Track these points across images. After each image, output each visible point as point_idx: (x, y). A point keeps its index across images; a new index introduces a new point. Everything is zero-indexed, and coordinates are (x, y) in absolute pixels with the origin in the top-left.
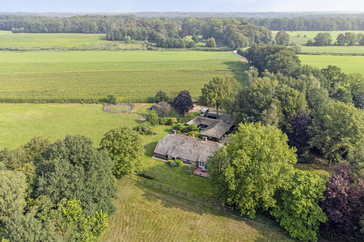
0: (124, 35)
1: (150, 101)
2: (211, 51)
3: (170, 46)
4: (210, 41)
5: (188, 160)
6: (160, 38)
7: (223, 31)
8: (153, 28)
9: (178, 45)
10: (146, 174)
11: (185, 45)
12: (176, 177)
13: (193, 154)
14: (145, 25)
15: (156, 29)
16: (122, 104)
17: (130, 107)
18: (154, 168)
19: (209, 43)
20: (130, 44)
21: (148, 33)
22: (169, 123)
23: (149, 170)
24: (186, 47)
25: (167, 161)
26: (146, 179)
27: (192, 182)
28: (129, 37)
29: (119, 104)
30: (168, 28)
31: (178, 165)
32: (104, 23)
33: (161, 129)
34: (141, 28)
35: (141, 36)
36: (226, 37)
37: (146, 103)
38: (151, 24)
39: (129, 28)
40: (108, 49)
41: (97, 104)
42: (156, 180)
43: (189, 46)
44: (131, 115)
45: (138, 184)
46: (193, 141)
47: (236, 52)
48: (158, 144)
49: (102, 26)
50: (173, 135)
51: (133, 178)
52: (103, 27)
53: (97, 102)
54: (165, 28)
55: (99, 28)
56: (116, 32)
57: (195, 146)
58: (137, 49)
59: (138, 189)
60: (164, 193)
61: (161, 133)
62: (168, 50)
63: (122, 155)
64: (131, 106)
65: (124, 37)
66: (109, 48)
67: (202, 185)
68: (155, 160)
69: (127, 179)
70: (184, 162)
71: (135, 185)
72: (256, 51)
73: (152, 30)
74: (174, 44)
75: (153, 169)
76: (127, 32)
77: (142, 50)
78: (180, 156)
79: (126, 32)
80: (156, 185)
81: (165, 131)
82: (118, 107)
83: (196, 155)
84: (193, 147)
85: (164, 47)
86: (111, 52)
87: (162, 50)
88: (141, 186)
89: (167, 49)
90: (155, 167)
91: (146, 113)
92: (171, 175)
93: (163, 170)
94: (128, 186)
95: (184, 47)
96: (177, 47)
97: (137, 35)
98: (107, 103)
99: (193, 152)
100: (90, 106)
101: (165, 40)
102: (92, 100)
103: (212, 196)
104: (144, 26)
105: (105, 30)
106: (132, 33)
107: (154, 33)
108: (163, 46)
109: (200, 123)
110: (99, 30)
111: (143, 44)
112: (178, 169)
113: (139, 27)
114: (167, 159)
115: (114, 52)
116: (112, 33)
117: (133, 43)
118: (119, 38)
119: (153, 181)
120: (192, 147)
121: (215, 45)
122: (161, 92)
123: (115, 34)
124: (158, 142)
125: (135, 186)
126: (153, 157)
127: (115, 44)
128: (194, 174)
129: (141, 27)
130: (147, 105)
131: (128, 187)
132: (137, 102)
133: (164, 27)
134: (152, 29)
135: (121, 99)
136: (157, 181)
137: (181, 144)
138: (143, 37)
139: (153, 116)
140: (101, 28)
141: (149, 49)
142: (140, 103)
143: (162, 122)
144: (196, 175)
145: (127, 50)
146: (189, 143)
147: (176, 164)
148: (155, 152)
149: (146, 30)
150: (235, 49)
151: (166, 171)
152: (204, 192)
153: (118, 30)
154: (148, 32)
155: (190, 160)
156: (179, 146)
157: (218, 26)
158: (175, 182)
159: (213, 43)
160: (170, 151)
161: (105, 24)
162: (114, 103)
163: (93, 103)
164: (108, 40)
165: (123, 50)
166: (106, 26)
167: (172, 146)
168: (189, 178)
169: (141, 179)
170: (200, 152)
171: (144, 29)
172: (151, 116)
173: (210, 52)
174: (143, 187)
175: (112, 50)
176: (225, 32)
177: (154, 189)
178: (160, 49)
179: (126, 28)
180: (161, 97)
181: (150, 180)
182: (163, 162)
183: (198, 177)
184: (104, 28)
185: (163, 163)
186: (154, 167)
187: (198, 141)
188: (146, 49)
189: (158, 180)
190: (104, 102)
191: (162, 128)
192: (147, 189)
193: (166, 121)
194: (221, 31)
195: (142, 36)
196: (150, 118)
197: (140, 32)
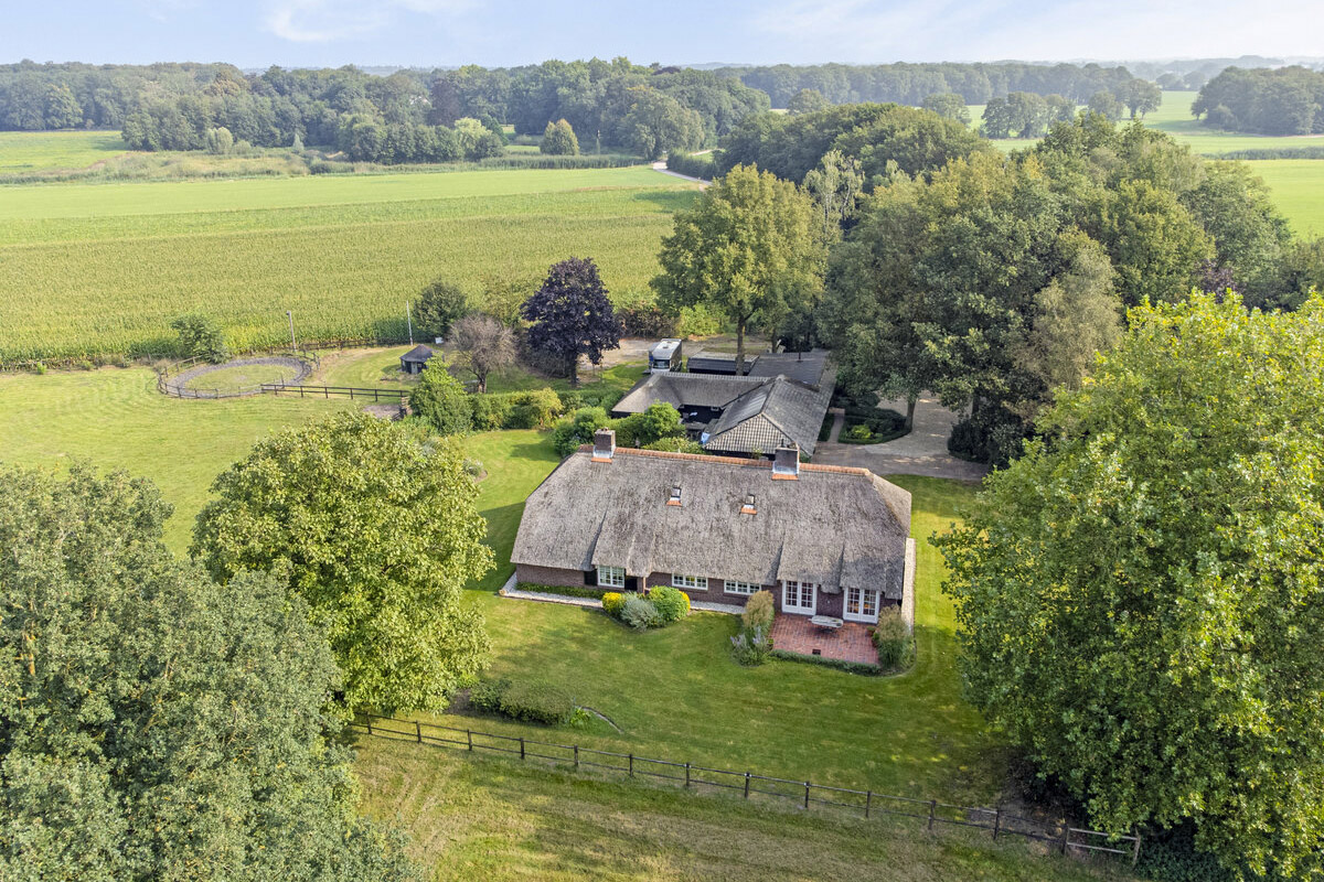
0: (200, 127)
1: (389, 335)
2: (568, 167)
3: (401, 155)
4: (557, 133)
5: (716, 583)
6: (356, 126)
7: (597, 99)
8: (321, 98)
9: (435, 150)
10: (510, 699)
11: (460, 151)
12: (685, 688)
13: (739, 547)
14: (287, 87)
15: (331, 101)
16: (252, 359)
17: (296, 371)
18: (538, 653)
19: (554, 139)
20: (234, 160)
21: (303, 118)
22: (520, 419)
23: (512, 666)
24: (466, 156)
25: (600, 604)
26: (513, 729)
27: (792, 705)
28: (224, 130)
29: (239, 359)
30: (378, 96)
31: (668, 615)
32: (107, 87)
33: (491, 448)
34: (268, 99)
35: (273, 129)
36: (613, 120)
37: (372, 346)
38: (310, 85)
39: (219, 100)
40: (138, 176)
41: (122, 366)
42: (581, 723)
43: (478, 154)
44: (312, 402)
45: (479, 766)
46: (723, 476)
47: (661, 165)
48: (526, 514)
49: (97, 98)
50: (606, 457)
51: (435, 733)
52: (104, 103)
53: (122, 359)
54: (368, 97)
55: (86, 109)
56: (166, 114)
57: (742, 502)
58: (268, 172)
59: (489, 801)
60: (664, 801)
61: (500, 465)
62: (397, 170)
63: (358, 598)
64: (302, 363)
65: (200, 136)
66: (143, 171)
67: (859, 715)
68: (523, 609)
69: (399, 749)
70: (695, 596)
71: (459, 776)
72: (764, 138)
73: (316, 106)
74: (417, 146)
75: (531, 657)
76: (214, 114)
77: (286, 175)
78: (670, 565)
79: (208, 113)
80: (591, 757)
81: (515, 455)
82: (234, 375)
83: (758, 546)
84: (733, 508)
85: (377, 161)
86: (155, 184)
87: (372, 169)
88: (501, 779)
89: (391, 167)
90: (542, 648)
91: (386, 385)
92: (651, 682)
93: (594, 655)
94: (417, 790)
95: (458, 158)
96: (432, 159)
97: (256, 126)
98: (173, 358)
99: (736, 534)
100: (83, 378)
101: (380, 132)
102: (91, 351)
103: (954, 776)
104: (282, 92)
105: (114, 114)
106: (236, 119)
107: (325, 117)
108: (375, 155)
109: (680, 400)
110: (85, 117)
111: (287, 158)
112: (673, 638)
113: (262, 95)
114: (591, 588)
115: (169, 184)
116: (149, 120)
117: (242, 153)
118: (179, 138)
119: (562, 734)
120: (726, 507)
121: (576, 148)
122: (439, 289)
123: (162, 124)
124: (522, 505)
125: (463, 785)
126: (508, 591)
127: (165, 159)
128: (780, 657)
129: (270, 94)
130: (378, 355)
131: (421, 800)
132: (324, 346)
133: (364, 92)
134: (317, 102)
135: (246, 336)
136: (587, 730)
137: (658, 497)
138: (282, 134)
139: (437, 388)
140: (93, 109)
141: (315, 171)
142: (342, 346)
143: (487, 413)
144: (794, 659)
145: (224, 175)
146: (701, 491)
147: (656, 613)
148: (515, 559)
149: (293, 107)
150: (654, 158)
151: (611, 659)
152: (894, 758)
153: (173, 106)
154: (302, 112)
155: (727, 577)
156: (652, 511)
157: (570, 85)
158: (693, 717)
159: (570, 141)
160: (604, 543)
161: (109, 92)
162: (211, 358)
163: (100, 364)
164: (134, 147)
165: (205, 176)
166: (117, 98)
167: (613, 513)
168: (764, 682)
169: (487, 735)
170: (779, 531)
171: (283, 103)
172: (428, 388)
173: (564, 171)
174: (515, 783)
175: (160, 179)
176: (601, 102)
177: (590, 784)
178: (362, 166)
179: (207, 99)
180: (441, 313)
181: (540, 732)
182: (573, 611)
183: (809, 670)
184: (110, 108)
185: (581, 619)
186: (534, 646)
187: (754, 474)
188: (305, 169)
189: (589, 726)
190: (160, 358)
191: (494, 444)
192: (545, 793)
193: (508, 406)
194: (589, 99)
195: (277, 131)
196: (426, 401)
197: (267, 112)
